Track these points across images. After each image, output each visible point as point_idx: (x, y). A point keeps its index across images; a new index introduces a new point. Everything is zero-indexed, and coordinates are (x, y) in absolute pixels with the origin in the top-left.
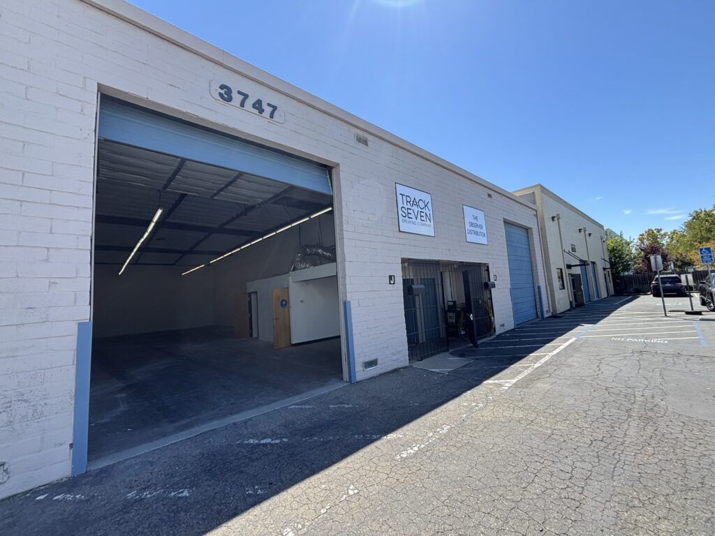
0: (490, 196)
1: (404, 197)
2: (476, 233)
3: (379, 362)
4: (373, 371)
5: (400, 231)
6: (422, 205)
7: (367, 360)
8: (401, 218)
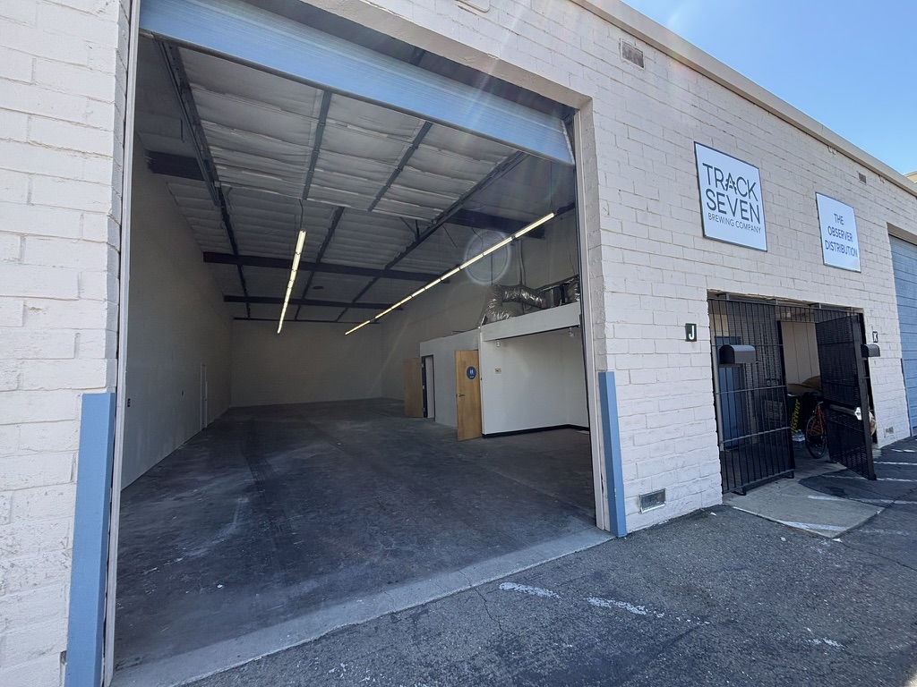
0: (862, 178)
1: (712, 171)
2: (841, 249)
3: (668, 496)
4: (657, 515)
5: (704, 236)
6: (744, 188)
7: (647, 491)
8: (706, 211)
